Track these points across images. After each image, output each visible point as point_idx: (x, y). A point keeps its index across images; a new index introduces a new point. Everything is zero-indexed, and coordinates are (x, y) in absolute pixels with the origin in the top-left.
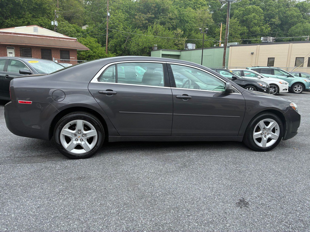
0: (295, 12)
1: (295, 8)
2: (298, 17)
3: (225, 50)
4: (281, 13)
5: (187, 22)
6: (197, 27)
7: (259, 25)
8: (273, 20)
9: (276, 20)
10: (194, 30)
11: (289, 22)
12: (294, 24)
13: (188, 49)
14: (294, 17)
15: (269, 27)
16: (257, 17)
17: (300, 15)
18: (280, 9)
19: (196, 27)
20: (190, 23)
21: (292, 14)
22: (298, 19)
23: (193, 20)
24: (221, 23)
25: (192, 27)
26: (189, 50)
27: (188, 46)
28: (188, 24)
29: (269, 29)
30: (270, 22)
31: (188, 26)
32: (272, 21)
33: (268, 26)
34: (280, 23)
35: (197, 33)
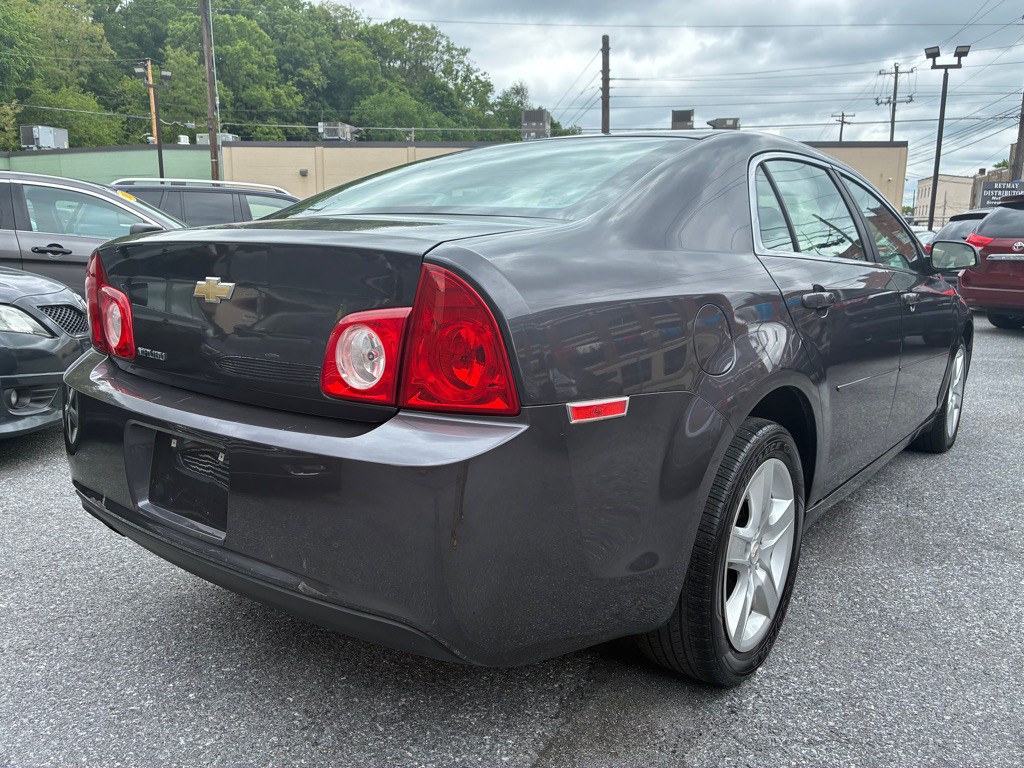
0: (362, 56)
1: (357, 43)
2: (372, 71)
3: (215, 156)
4: (324, 54)
5: (11, 44)
6: (49, 68)
7: (267, 84)
8: (306, 73)
9: (314, 74)
10: (39, 77)
11: (350, 83)
12: (363, 91)
13: (39, 148)
14: (361, 69)
15: (297, 93)
16: (255, 55)
17: (375, 67)
18: (318, 40)
19: (45, 64)
20: (22, 48)
21: (354, 61)
22: (371, 77)
23: (31, 36)
24: (145, 61)
25: (30, 65)
26: (41, 152)
27: (36, 135)
28: (14, 52)
29: (299, 98)
30: (296, 78)
31: (17, 60)
32: (303, 75)
33: (295, 88)
34: (325, 86)
35: (56, 89)
